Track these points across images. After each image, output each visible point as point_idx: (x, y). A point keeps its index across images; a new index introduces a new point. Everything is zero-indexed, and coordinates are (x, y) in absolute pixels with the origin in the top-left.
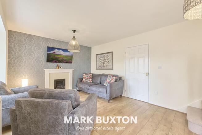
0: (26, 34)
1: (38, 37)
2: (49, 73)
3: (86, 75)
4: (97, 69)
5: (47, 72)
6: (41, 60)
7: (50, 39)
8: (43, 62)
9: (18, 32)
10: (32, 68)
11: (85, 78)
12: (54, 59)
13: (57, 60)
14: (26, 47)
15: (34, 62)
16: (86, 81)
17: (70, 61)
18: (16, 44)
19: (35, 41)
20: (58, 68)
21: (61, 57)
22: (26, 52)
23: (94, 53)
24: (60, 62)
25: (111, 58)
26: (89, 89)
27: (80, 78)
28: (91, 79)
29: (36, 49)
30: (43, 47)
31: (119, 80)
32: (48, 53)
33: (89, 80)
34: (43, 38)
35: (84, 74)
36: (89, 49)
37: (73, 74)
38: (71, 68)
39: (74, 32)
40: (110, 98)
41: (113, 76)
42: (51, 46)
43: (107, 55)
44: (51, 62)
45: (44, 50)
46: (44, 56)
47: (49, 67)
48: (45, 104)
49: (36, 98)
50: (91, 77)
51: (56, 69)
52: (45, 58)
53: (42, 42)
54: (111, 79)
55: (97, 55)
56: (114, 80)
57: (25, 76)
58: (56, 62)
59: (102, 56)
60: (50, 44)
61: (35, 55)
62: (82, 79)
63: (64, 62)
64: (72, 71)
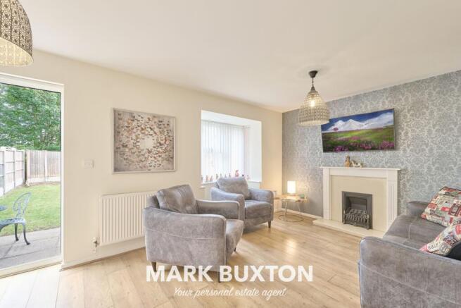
5: (326, 172)
11: (434, 206)
12: (337, 145)
13: (345, 146)
16: (435, 218)
17: (387, 142)
20: (350, 165)
21: (353, 137)
24: (351, 148)
32: (323, 134)
33: (449, 218)
39: (313, 77)
44: (333, 151)
58: (342, 151)
62: (425, 205)
63: (364, 149)
64: (396, 174)
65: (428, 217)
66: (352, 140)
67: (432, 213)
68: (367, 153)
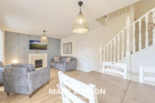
0: (16, 33)
1: (24, 35)
2: (32, 56)
3: (56, 57)
4: (64, 53)
5: (30, 55)
6: (26, 48)
7: (32, 35)
8: (27, 50)
9: (10, 32)
10: (20, 53)
11: (55, 59)
12: (34, 48)
13: (37, 48)
14: (16, 41)
15: (21, 49)
16: (56, 61)
17: (45, 48)
18: (10, 39)
19: (22, 37)
20: (37, 53)
21: (39, 46)
22: (16, 44)
23: (62, 43)
24: (38, 49)
25: (71, 47)
26: (55, 66)
27: (52, 59)
28: (59, 60)
29: (22, 41)
30: (27, 40)
31: (74, 60)
32: (30, 44)
33: (57, 60)
34: (27, 35)
35: (55, 56)
36: (59, 40)
37: (48, 57)
38: (46, 53)
39: (44, 32)
40: (65, 70)
41: (70, 57)
42: (33, 39)
43: (69, 44)
44: (32, 49)
45: (28, 42)
46: (28, 46)
47: (31, 52)
48: (16, 69)
49: (13, 67)
50: (59, 58)
51: (36, 53)
52: (29, 47)
53: (27, 37)
54: (68, 59)
55: (64, 44)
56: (70, 60)
57: (16, 58)
58: (35, 49)
59: (66, 45)
60: (32, 38)
61: (22, 45)
62: (53, 59)
63: (41, 49)
64: (47, 55)
65: (55, 61)
66: (38, 47)
67: (55, 60)
68: (41, 50)
